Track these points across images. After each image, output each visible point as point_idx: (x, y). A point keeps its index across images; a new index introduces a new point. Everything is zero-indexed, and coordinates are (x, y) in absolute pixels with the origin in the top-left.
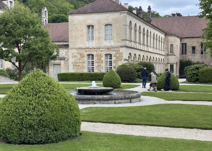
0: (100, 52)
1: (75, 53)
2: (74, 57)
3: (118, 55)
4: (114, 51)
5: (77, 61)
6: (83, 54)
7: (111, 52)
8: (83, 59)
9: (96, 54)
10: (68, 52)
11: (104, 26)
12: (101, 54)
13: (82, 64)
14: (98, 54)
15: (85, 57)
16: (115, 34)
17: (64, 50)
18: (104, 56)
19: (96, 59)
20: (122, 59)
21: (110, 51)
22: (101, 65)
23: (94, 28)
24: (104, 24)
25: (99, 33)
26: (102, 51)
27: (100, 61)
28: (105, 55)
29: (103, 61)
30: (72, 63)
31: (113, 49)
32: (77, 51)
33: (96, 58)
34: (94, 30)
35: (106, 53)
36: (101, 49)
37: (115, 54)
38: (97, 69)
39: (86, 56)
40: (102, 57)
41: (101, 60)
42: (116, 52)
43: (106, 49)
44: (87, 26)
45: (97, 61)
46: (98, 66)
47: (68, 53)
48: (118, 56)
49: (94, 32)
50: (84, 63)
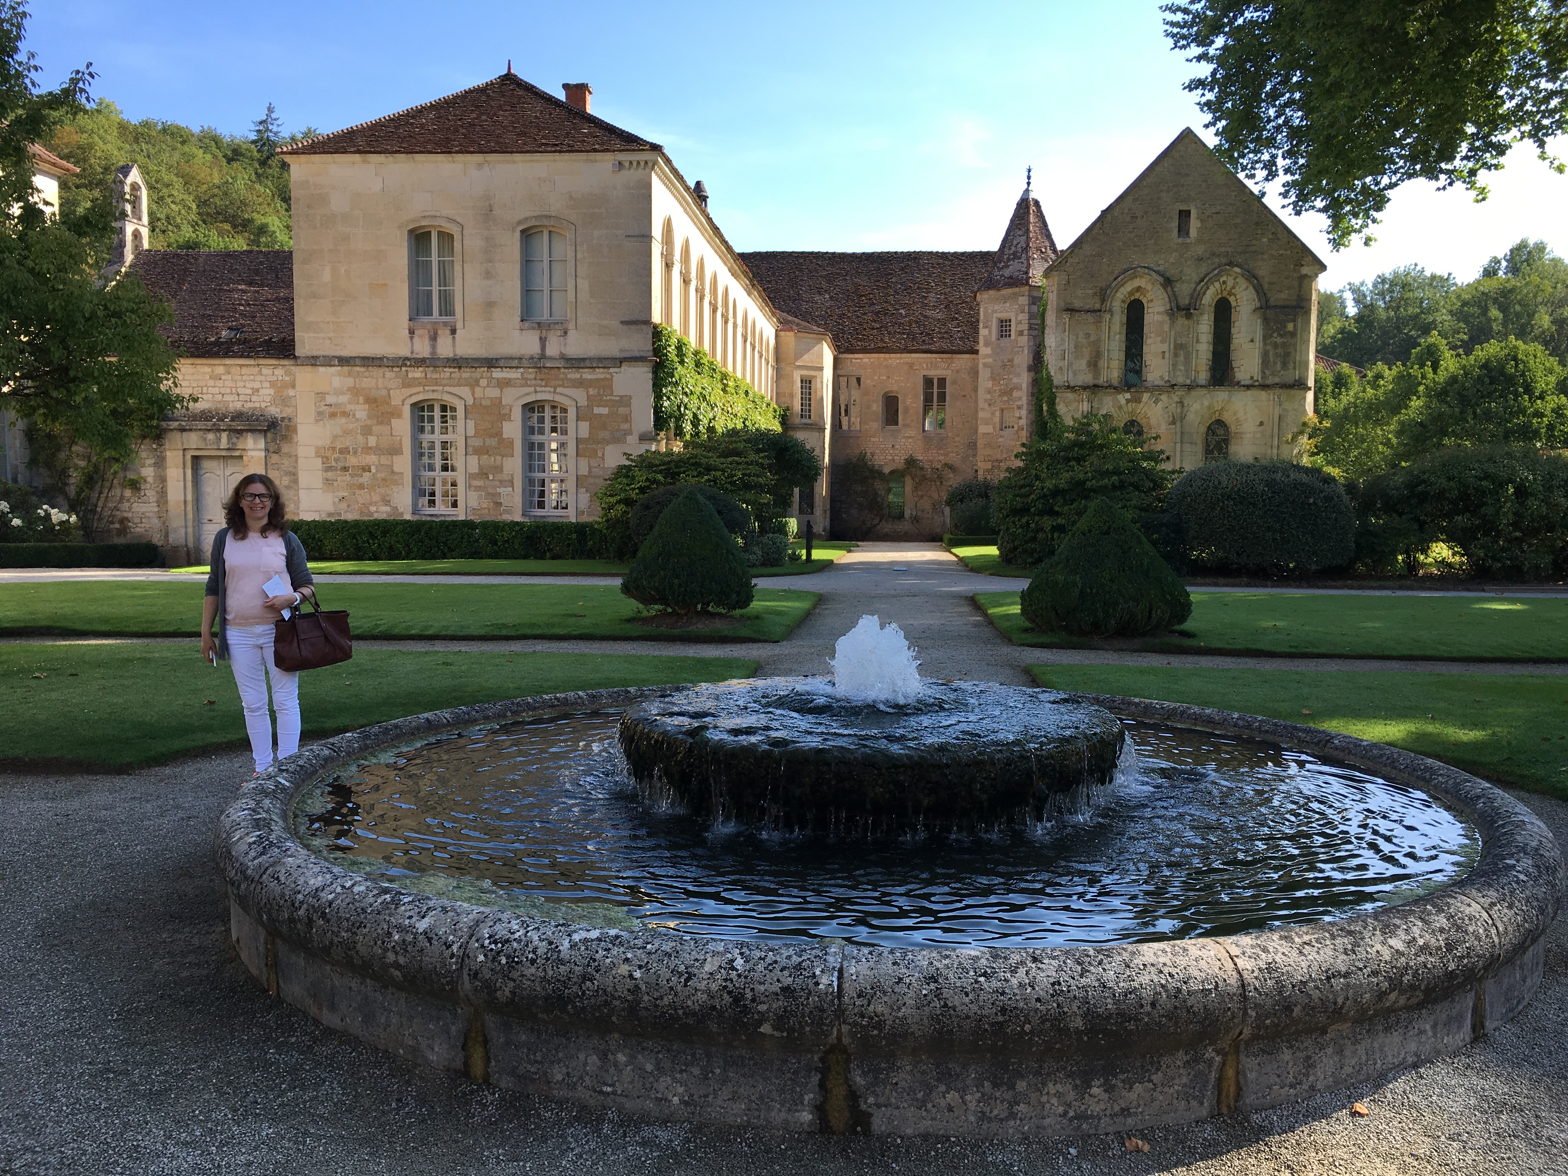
0: (494, 393)
1: (339, 392)
2: (333, 415)
3: (604, 411)
4: (580, 384)
5: (347, 442)
6: (387, 400)
7: (559, 390)
8: (385, 429)
9: (470, 402)
10: (293, 386)
11: (518, 235)
12: (497, 403)
13: (385, 460)
14: (484, 403)
15: (400, 416)
16: (583, 285)
17: (265, 371)
18: (517, 413)
19: (471, 432)
20: (629, 432)
21: (553, 383)
22: (499, 469)
23: (457, 245)
24: (520, 223)
25: (488, 275)
26: (503, 384)
27: (492, 442)
28: (524, 406)
29: (511, 443)
30: (320, 453)
31: (574, 375)
32: (350, 382)
33: (471, 424)
34: (457, 258)
35: (528, 394)
36: (497, 374)
37: (583, 402)
38: (478, 489)
39: (407, 411)
40: (508, 417)
41: (499, 434)
42: (591, 391)
43: (531, 373)
44: (411, 232)
45: (476, 442)
46: (483, 474)
47: (291, 393)
48: (601, 415)
49: (458, 268)
50: (395, 451)
